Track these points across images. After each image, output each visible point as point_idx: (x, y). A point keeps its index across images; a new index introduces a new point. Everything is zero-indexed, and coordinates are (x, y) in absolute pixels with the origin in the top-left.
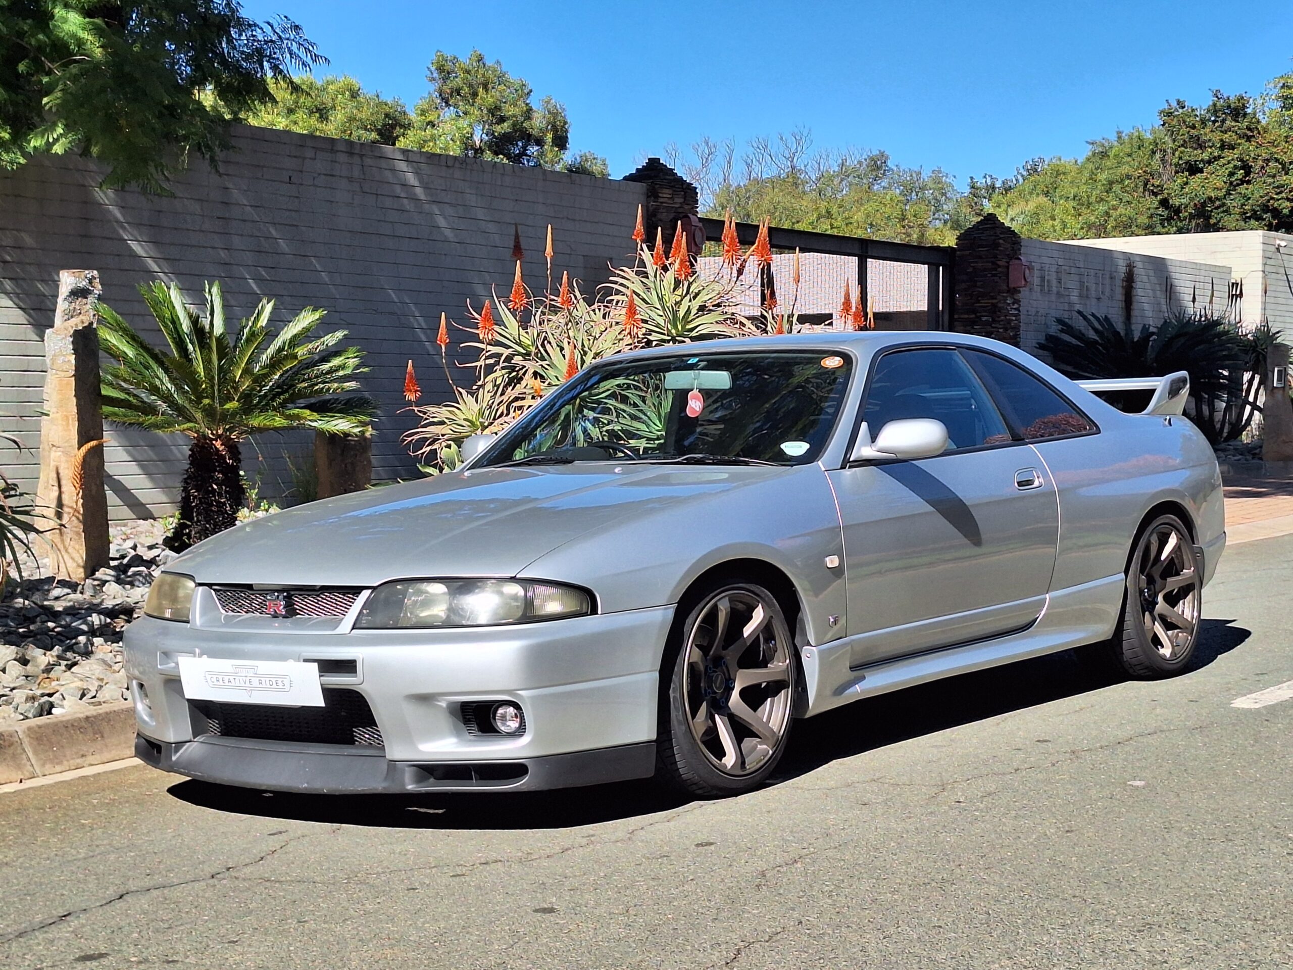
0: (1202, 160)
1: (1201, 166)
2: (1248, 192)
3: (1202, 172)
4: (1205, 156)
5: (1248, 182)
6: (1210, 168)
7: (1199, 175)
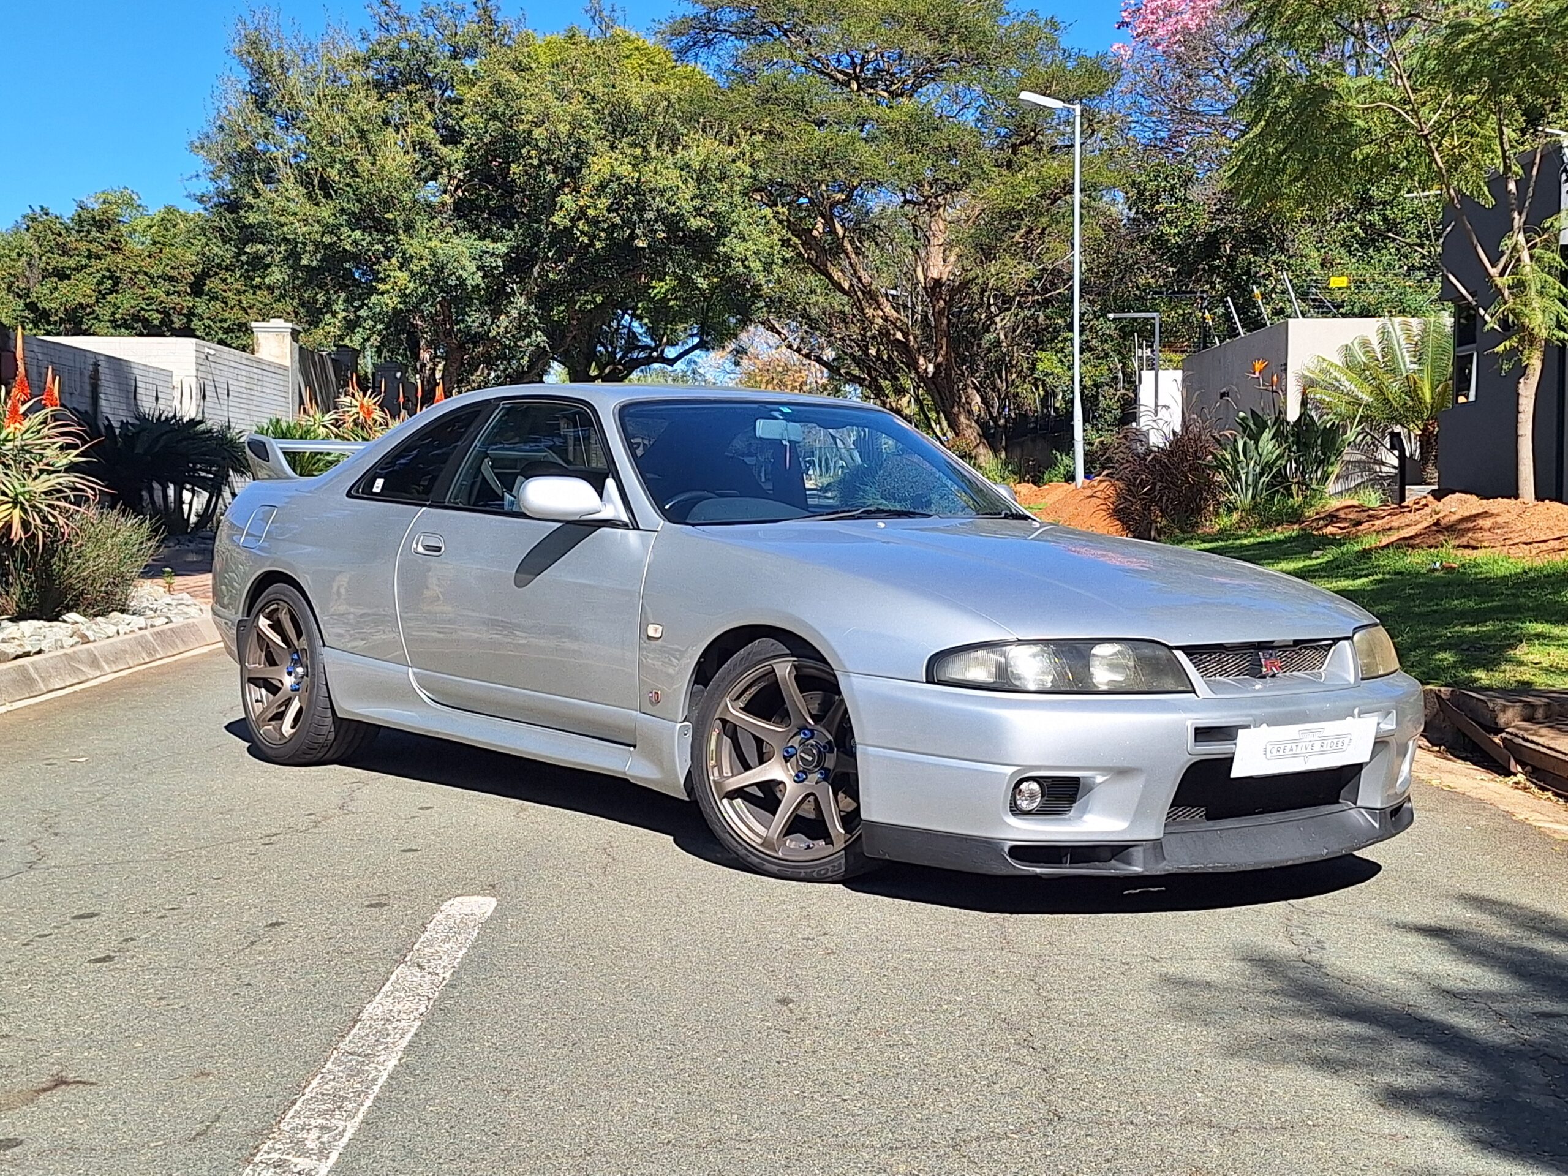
0: (69, 268)
1: (68, 272)
2: (118, 302)
3: (69, 279)
4: (72, 263)
5: (117, 292)
6: (79, 276)
7: (66, 281)
